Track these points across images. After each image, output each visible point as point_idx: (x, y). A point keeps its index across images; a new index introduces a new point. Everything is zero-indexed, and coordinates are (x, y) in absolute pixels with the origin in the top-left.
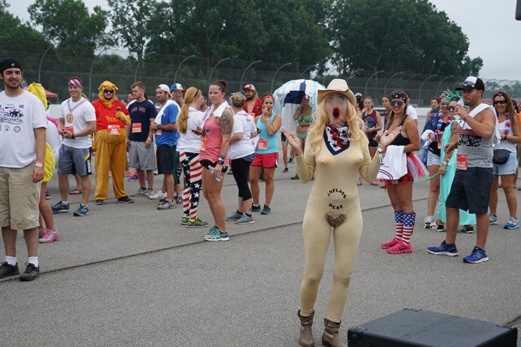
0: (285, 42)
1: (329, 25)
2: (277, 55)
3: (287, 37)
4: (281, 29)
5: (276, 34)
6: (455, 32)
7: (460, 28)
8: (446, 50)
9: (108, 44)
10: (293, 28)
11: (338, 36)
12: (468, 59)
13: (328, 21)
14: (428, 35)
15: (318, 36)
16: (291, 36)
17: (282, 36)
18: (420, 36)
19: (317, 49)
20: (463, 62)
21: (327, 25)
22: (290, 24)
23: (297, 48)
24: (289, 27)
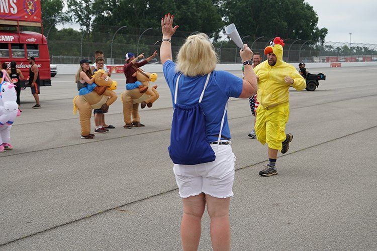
0: (192, 18)
1: (221, 6)
2: (186, 26)
3: (192, 14)
4: (189, 9)
5: (185, 12)
6: (309, 10)
7: (312, 7)
8: (303, 23)
9: (65, 20)
10: (197, 8)
11: (228, 14)
12: (317, 29)
13: (221, 3)
14: (291, 12)
15: (214, 13)
16: (195, 13)
17: (189, 13)
18: (285, 13)
19: (214, 22)
20: (314, 31)
21: (220, 5)
22: (195, 5)
23: (200, 22)
24: (193, 7)
